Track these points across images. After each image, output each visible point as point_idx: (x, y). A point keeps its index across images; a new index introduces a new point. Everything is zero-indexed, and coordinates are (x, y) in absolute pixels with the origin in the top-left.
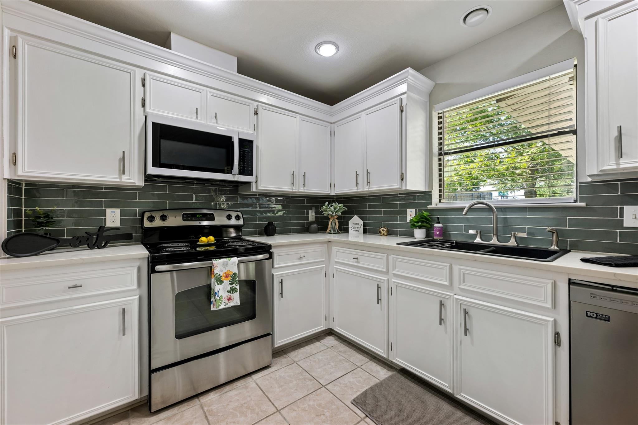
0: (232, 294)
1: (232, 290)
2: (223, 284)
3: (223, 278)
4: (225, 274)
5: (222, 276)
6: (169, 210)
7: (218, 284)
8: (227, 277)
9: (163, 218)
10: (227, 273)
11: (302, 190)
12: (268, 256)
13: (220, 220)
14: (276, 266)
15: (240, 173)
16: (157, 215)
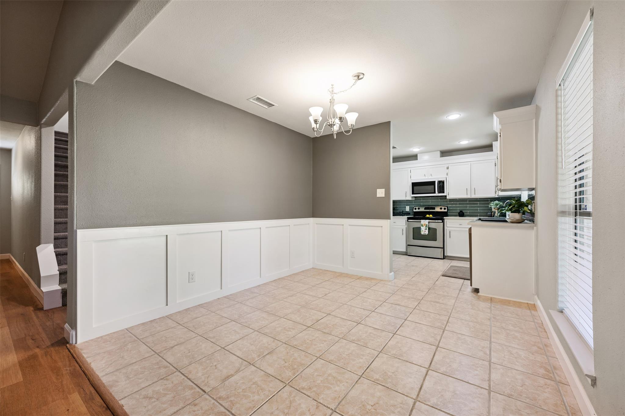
1: (426, 229)
3: (423, 225)
6: (422, 206)
7: (422, 227)
9: (419, 209)
10: (425, 224)
11: (473, 196)
12: (441, 221)
13: (438, 209)
14: (448, 226)
15: (439, 193)
16: (417, 208)
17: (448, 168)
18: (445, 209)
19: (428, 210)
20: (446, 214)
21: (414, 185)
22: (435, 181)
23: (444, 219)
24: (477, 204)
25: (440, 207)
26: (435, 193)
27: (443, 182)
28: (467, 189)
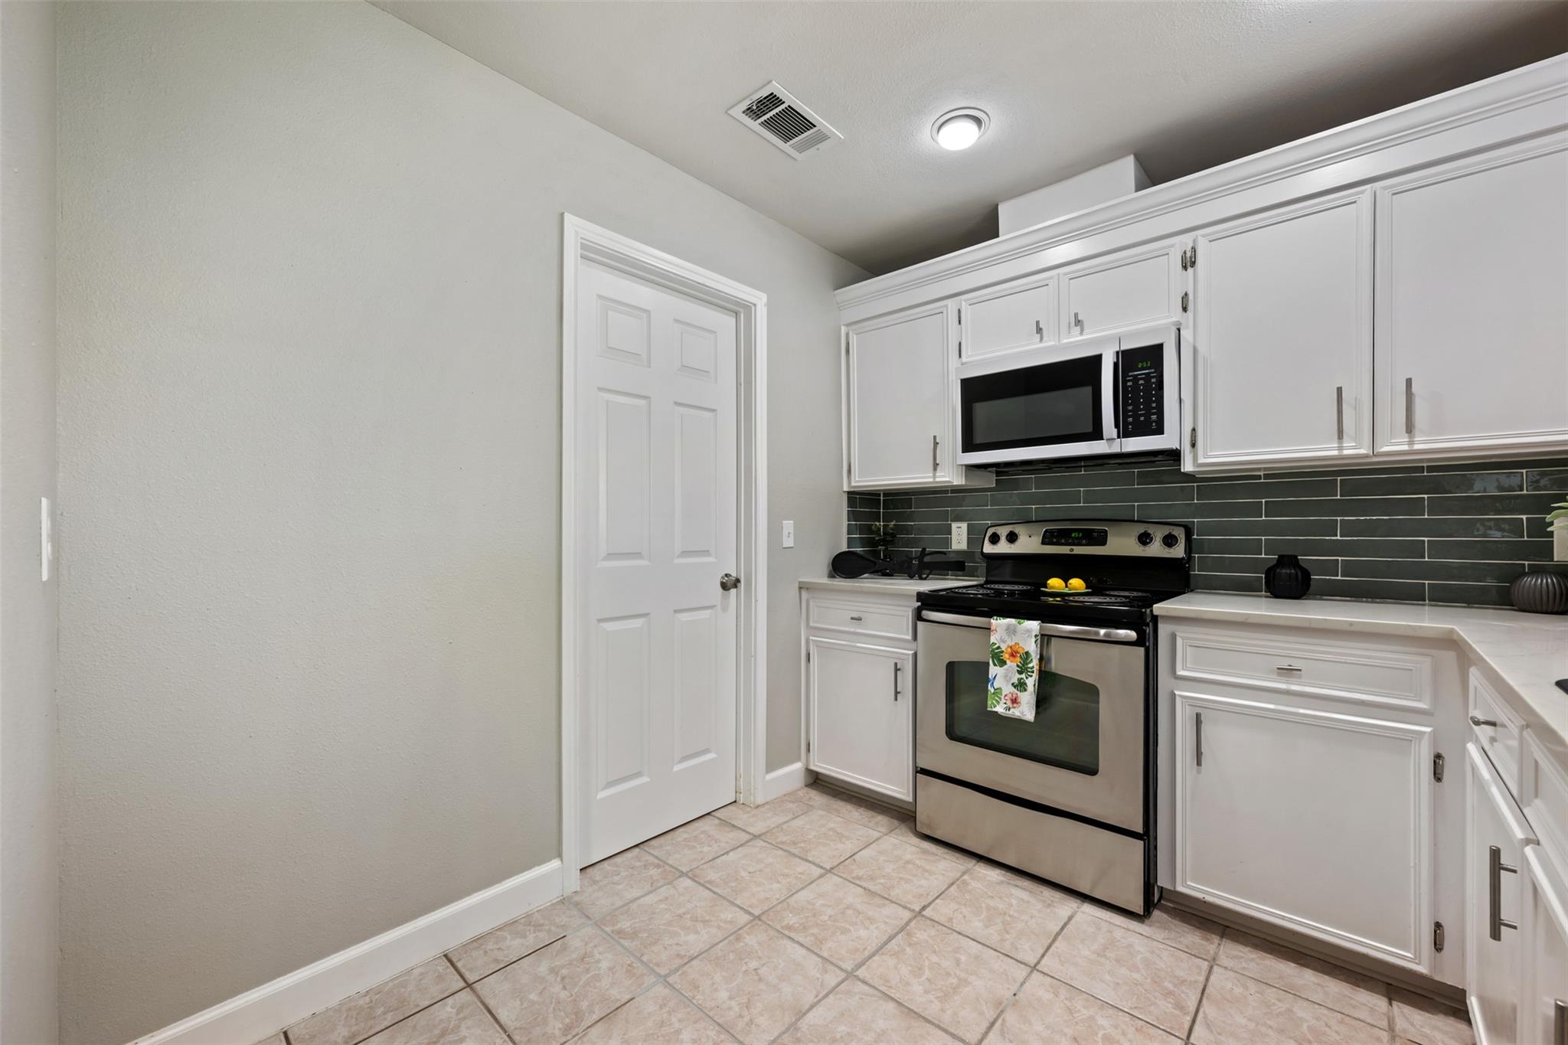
0: (1018, 693)
1: (1021, 686)
2: (1005, 667)
3: (1006, 656)
4: (1009, 650)
5: (1003, 652)
7: (995, 665)
8: (1013, 655)
9: (1012, 538)
10: (1015, 649)
11: (1395, 445)
12: (1132, 635)
13: (1122, 544)
14: (1180, 672)
15: (1125, 432)
16: (1003, 532)
17: (1189, 262)
18: (1169, 541)
19: (1064, 550)
21: (976, 391)
22: (1099, 358)
23: (1155, 619)
24: (1415, 507)
25: (1141, 529)
27: (1156, 358)
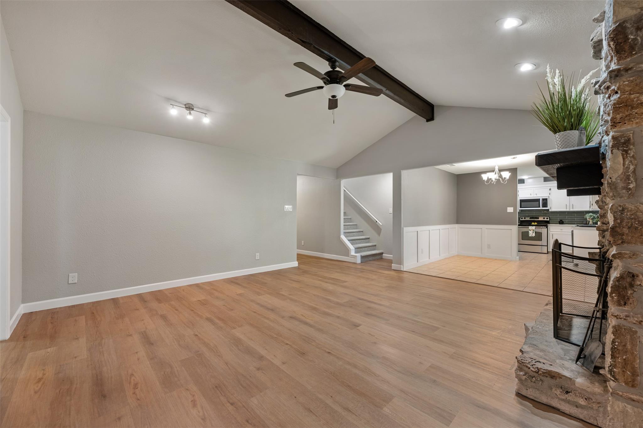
1: (533, 233)
6: (528, 216)
7: (529, 231)
8: (532, 230)
9: (525, 218)
11: (572, 210)
12: (546, 227)
13: (541, 219)
14: (550, 231)
15: (543, 207)
17: (550, 189)
18: (547, 218)
19: (533, 220)
20: (548, 222)
21: (522, 201)
22: (540, 199)
23: (548, 226)
24: (574, 215)
25: (544, 217)
26: (539, 207)
27: (546, 199)
28: (566, 205)
